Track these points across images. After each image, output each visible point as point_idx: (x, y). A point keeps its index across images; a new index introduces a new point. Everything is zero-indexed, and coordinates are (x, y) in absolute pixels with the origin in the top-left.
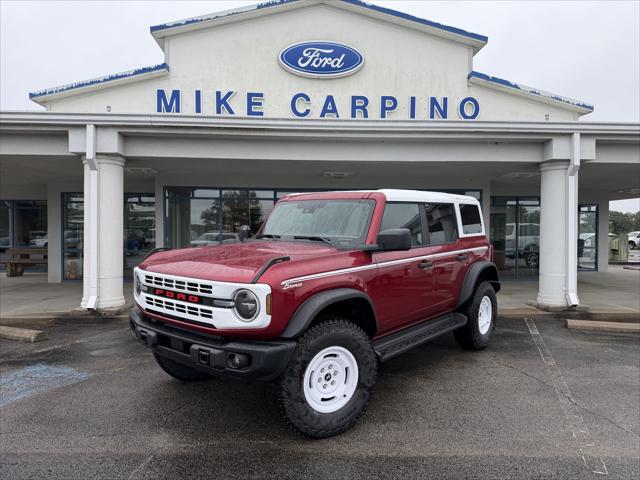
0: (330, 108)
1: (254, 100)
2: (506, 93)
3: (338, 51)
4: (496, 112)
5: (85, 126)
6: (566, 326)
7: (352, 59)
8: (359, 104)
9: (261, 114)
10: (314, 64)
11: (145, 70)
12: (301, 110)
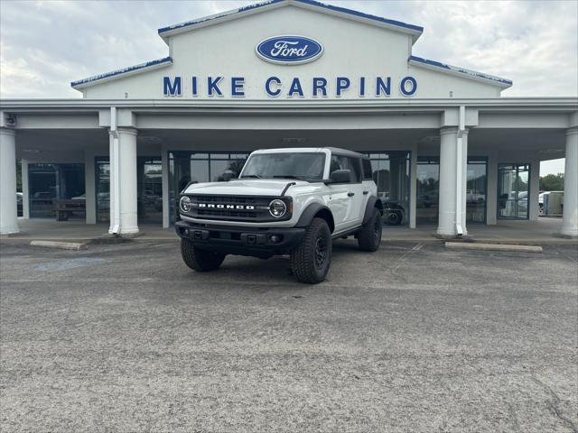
0: (296, 87)
1: (237, 83)
2: (439, 72)
3: (302, 42)
5: (110, 108)
7: (313, 49)
8: (320, 85)
9: (243, 94)
10: (283, 53)
11: (155, 63)
12: (274, 90)
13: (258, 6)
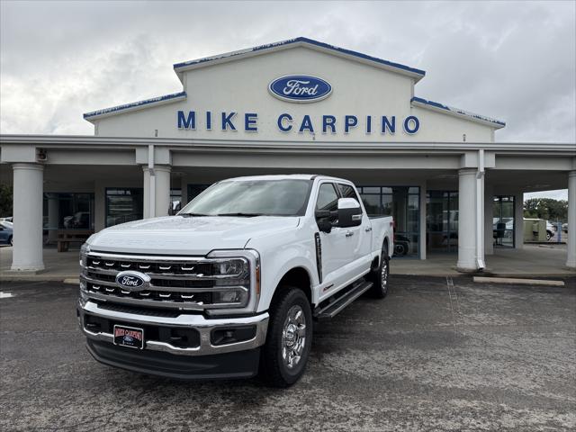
0: (307, 124)
2: (440, 113)
3: (313, 82)
5: (147, 146)
7: (323, 88)
8: (329, 122)
9: (255, 129)
10: (295, 92)
11: (169, 97)
12: (285, 126)
13: (271, 46)
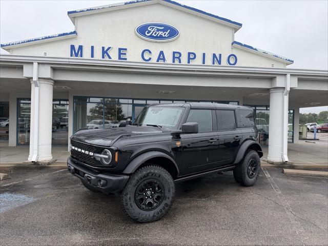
0: (161, 57)
1: (122, 52)
2: (251, 53)
3: (166, 28)
4: (246, 62)
5: (32, 63)
6: (283, 172)
7: (173, 33)
8: (176, 56)
9: (126, 59)
10: (153, 34)
11: (64, 34)
12: (147, 58)
